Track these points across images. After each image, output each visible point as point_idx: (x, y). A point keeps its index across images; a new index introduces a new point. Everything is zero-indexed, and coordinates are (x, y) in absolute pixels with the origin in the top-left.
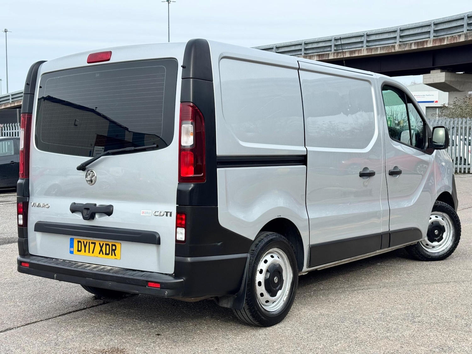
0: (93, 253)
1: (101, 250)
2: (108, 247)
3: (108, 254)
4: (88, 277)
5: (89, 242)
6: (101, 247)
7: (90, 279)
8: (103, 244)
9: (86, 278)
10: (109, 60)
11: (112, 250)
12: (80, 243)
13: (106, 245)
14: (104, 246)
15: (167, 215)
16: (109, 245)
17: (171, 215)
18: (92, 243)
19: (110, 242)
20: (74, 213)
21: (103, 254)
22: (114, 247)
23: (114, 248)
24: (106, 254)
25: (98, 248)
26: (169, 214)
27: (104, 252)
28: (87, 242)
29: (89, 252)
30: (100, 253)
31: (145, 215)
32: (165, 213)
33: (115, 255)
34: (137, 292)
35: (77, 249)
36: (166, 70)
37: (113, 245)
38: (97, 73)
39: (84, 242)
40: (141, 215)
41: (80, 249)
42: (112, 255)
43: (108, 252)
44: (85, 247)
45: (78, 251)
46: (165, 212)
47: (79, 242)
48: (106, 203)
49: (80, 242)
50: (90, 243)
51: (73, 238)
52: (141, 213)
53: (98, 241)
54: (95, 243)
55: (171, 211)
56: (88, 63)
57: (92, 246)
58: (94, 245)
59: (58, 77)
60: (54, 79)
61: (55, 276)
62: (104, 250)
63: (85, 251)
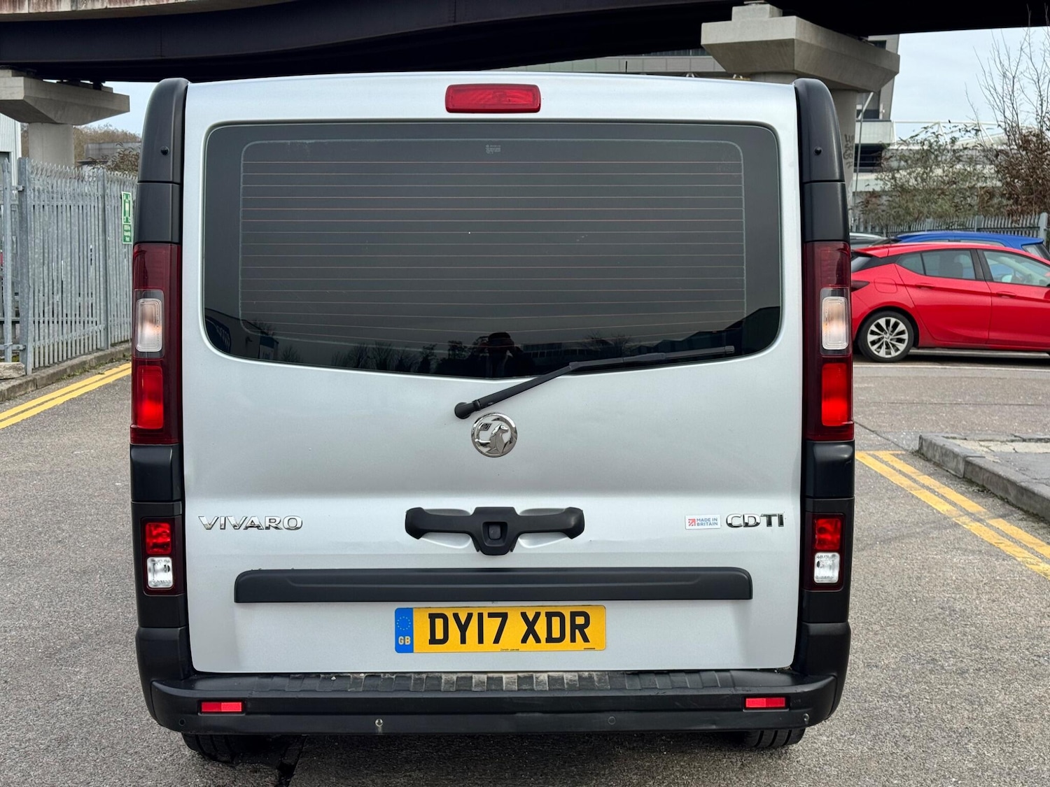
0: (497, 641)
1: (531, 631)
2: (556, 621)
3: (559, 640)
4: (522, 712)
5: (480, 616)
6: (531, 624)
7: (531, 714)
8: (537, 614)
9: (515, 713)
10: (537, 110)
11: (574, 627)
12: (439, 623)
13: (549, 616)
14: (542, 621)
15: (769, 524)
16: (559, 615)
17: (781, 523)
18: (491, 615)
19: (566, 608)
20: (421, 539)
21: (538, 641)
22: (583, 618)
23: (580, 620)
24: (550, 639)
25: (516, 627)
26: (775, 520)
27: (542, 633)
28: (470, 615)
29: (481, 641)
30: (524, 641)
31: (702, 527)
32: (764, 520)
33: (586, 639)
34: (714, 727)
35: (428, 638)
36: (741, 154)
38: (490, 143)
39: (456, 616)
40: (688, 527)
41: (439, 635)
42: (573, 640)
43: (556, 633)
44: (463, 628)
45: (433, 641)
46: (764, 515)
47: (433, 617)
49: (442, 616)
50: (485, 616)
51: (412, 609)
52: (688, 524)
53: (514, 610)
54: (504, 616)
55: (780, 513)
56: (450, 110)
57: (491, 626)
58: (499, 620)
59: (307, 142)
60: (286, 143)
61: (379, 723)
62: (541, 628)
63: (463, 641)
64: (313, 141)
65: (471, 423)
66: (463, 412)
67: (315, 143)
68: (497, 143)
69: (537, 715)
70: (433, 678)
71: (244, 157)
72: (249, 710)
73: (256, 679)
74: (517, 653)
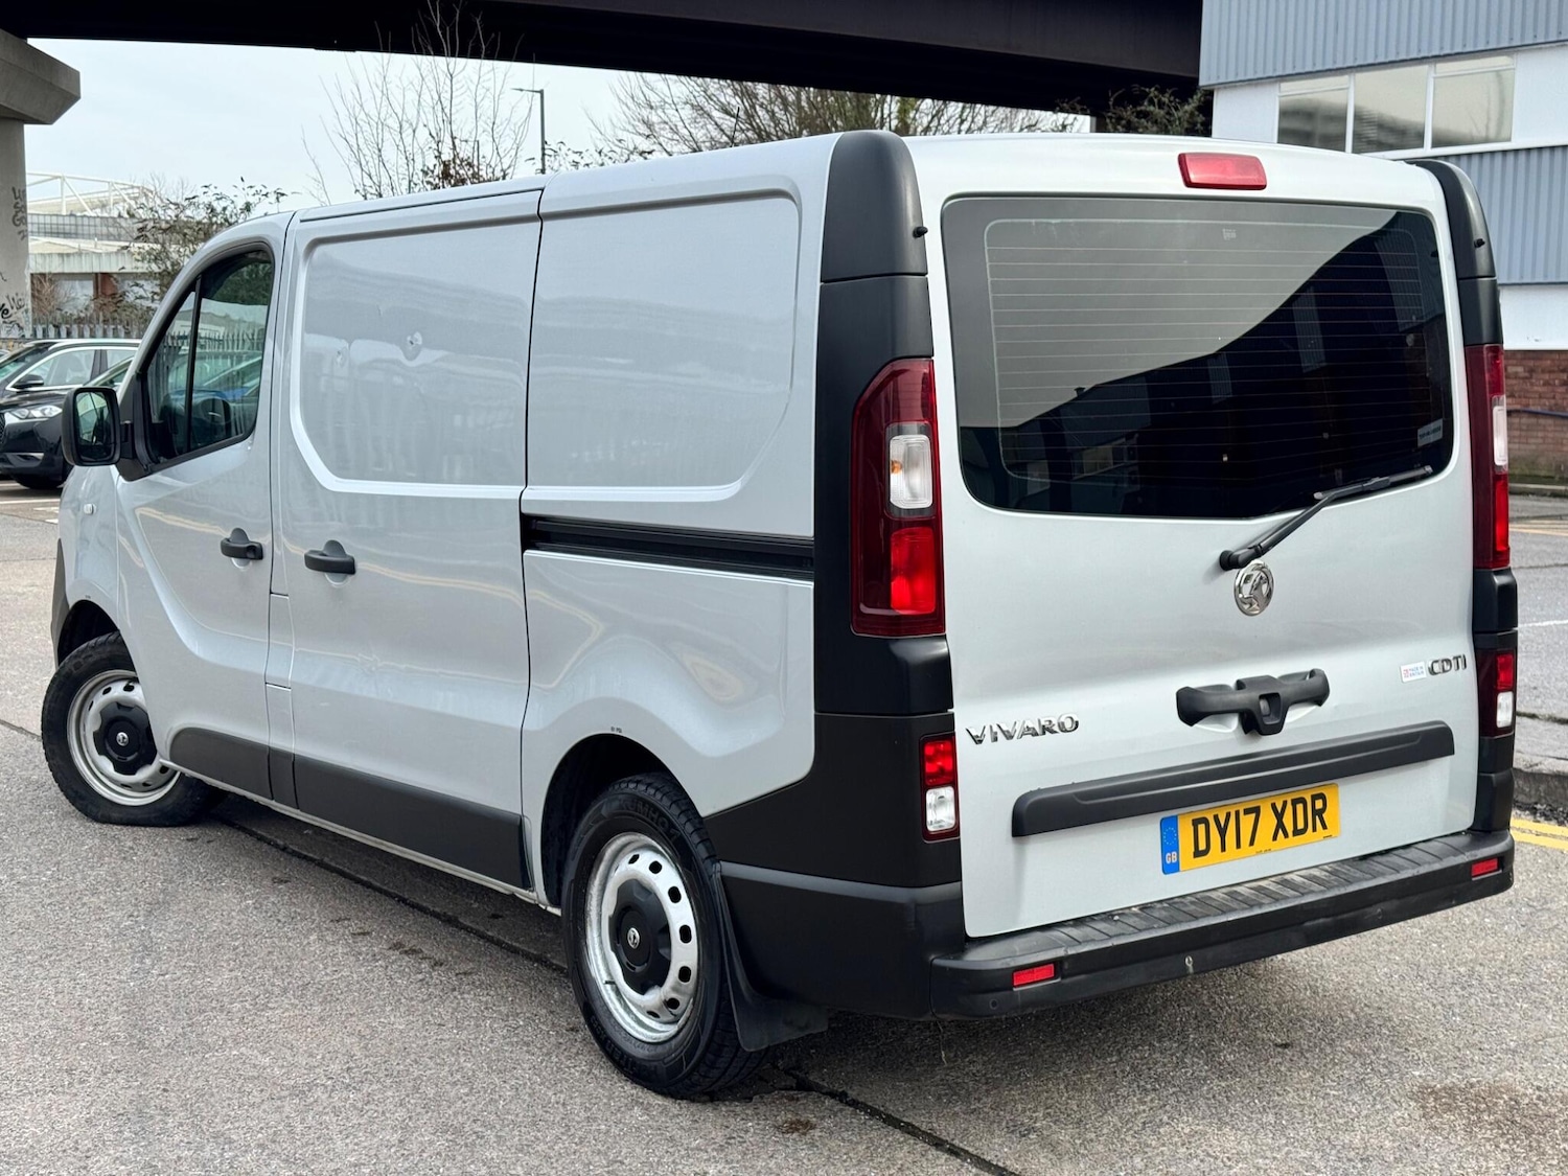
0: (1252, 843)
1: (1280, 826)
2: (1300, 807)
3: (1303, 831)
4: (1310, 920)
5: (1237, 813)
6: (1279, 816)
7: (1316, 922)
8: (1285, 803)
9: (1303, 923)
10: (1262, 187)
11: (1314, 813)
12: (1202, 828)
13: (1295, 802)
14: (1289, 808)
15: (1458, 666)
16: (1303, 801)
17: (1465, 665)
18: (1247, 812)
19: (1308, 791)
20: (1196, 725)
21: (1286, 835)
22: (1321, 801)
23: (1319, 804)
24: (1297, 832)
25: (1268, 821)
26: (1461, 662)
27: (1290, 828)
28: (1228, 815)
29: (1238, 845)
30: (1275, 838)
31: (1413, 678)
32: (1453, 663)
33: (1324, 827)
35: (1193, 850)
37: (1314, 798)
38: (1227, 227)
39: (1216, 818)
40: (1403, 680)
41: (1202, 846)
42: (1314, 829)
43: (1301, 825)
44: (1223, 832)
45: (1198, 853)
47: (1196, 823)
48: (1301, 665)
49: (1205, 821)
50: (1242, 813)
51: (1176, 817)
52: (1403, 676)
53: (1265, 802)
54: (1256, 811)
56: (1190, 185)
57: (1247, 822)
58: (1253, 815)
59: (1053, 221)
60: (1030, 223)
61: (1189, 962)
62: (1288, 820)
63: (1223, 849)
64: (1058, 221)
65: (1234, 577)
66: (1228, 562)
67: (1061, 223)
68: (1233, 227)
69: (1321, 921)
70: (1202, 900)
71: (988, 241)
72: (1066, 973)
73: (1038, 934)
74: (1268, 855)
